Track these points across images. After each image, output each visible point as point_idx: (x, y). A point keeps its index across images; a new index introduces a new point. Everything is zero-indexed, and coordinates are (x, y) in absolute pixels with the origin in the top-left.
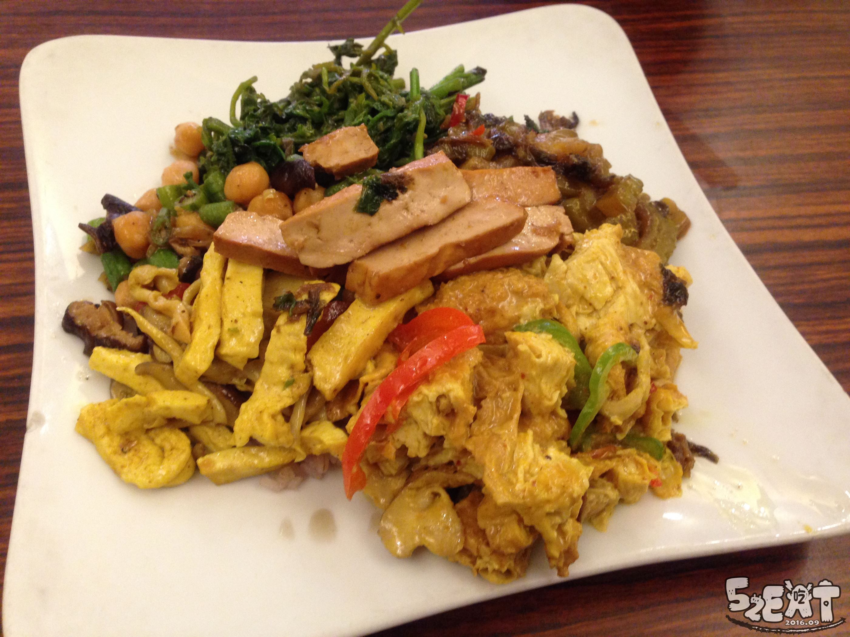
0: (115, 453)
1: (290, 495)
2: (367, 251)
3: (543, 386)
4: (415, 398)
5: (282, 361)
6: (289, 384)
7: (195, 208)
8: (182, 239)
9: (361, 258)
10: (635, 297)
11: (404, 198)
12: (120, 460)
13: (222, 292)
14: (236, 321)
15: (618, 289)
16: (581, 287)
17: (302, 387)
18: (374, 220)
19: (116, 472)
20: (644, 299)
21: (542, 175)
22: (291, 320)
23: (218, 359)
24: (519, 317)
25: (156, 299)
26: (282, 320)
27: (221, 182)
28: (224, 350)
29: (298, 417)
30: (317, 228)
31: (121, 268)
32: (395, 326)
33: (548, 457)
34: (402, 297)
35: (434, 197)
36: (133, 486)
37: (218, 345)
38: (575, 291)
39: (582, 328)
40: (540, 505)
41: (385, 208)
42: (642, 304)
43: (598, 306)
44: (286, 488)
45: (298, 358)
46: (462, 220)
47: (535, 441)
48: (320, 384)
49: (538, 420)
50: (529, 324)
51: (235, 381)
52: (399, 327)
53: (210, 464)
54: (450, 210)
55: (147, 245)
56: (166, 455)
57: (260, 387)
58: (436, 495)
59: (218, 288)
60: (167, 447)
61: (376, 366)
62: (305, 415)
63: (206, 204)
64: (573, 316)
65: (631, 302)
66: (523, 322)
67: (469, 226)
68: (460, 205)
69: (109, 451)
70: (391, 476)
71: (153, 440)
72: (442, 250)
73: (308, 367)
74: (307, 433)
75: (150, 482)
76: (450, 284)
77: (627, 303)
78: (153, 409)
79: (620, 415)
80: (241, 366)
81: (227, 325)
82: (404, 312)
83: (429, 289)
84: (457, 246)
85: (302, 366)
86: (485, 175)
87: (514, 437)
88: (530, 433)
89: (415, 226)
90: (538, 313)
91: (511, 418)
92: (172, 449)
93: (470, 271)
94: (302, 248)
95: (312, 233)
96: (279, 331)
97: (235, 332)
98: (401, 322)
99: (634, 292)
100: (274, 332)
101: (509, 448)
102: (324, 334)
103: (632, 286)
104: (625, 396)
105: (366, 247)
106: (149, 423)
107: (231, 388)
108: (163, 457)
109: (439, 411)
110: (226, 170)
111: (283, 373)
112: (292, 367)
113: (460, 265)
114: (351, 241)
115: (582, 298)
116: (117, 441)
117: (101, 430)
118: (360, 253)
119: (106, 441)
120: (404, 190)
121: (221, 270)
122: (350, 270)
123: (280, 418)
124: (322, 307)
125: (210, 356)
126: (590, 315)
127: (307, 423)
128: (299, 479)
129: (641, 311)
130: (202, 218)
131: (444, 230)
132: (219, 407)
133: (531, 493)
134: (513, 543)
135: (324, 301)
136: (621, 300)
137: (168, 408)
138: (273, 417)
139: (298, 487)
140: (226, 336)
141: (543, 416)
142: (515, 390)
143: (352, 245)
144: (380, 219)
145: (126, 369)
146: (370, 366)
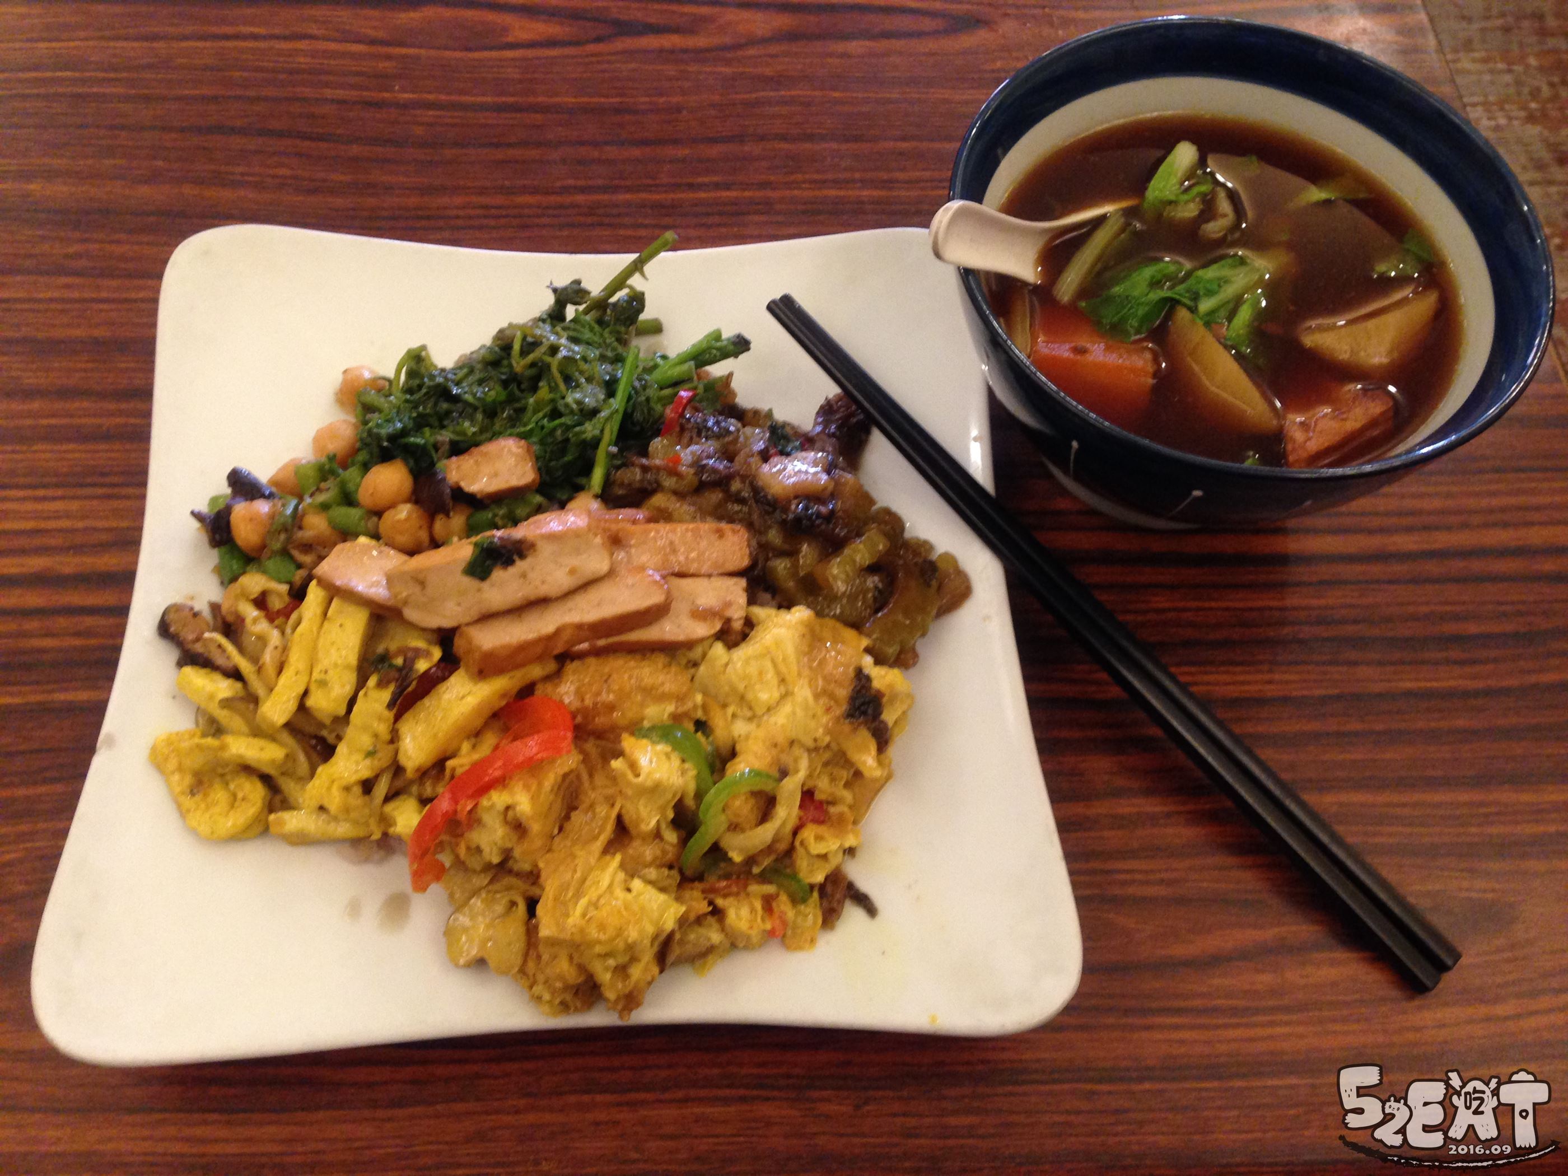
0: (183, 793)
1: (370, 870)
2: (476, 618)
3: (641, 808)
4: (485, 802)
5: (365, 728)
6: (370, 754)
7: (325, 507)
8: (305, 545)
9: (468, 624)
10: (806, 708)
11: (520, 565)
12: (188, 802)
13: (319, 633)
14: (326, 672)
15: (786, 695)
16: (741, 687)
17: (383, 759)
18: (485, 585)
19: (183, 813)
20: (820, 711)
21: (729, 534)
22: (381, 685)
23: (302, 707)
24: (642, 719)
25: (255, 621)
26: (372, 681)
27: (358, 479)
28: (310, 702)
29: (381, 789)
30: (422, 583)
31: (235, 566)
32: (503, 703)
33: (629, 890)
34: (512, 674)
35: (561, 566)
36: (194, 832)
37: (306, 693)
38: (734, 689)
39: (736, 734)
40: (591, 944)
41: (498, 574)
42: (814, 716)
43: (759, 712)
44: (367, 860)
45: (383, 729)
46: (594, 595)
47: (622, 866)
48: (403, 760)
49: (636, 843)
50: (653, 728)
51: (324, 733)
52: (508, 705)
53: (281, 823)
54: (580, 582)
55: (263, 547)
56: (237, 804)
57: (342, 749)
58: (513, 904)
59: (315, 629)
60: (240, 795)
61: (474, 747)
62: (389, 789)
63: (339, 504)
64: (726, 720)
65: (800, 713)
66: (646, 724)
67: (599, 605)
68: (591, 577)
69: (178, 789)
70: (474, 871)
71: (227, 784)
72: (558, 632)
73: (394, 738)
74: (389, 808)
75: (212, 833)
76: (576, 664)
77: (794, 713)
78: (226, 755)
79: (741, 850)
80: (327, 721)
81: (316, 675)
82: (515, 690)
83: (552, 666)
84: (580, 627)
85: (388, 737)
86: (650, 532)
87: (593, 861)
88: (618, 857)
89: (532, 598)
90: (666, 716)
91: (596, 838)
92: (243, 799)
93: (598, 653)
94: (406, 602)
95: (417, 589)
96: (366, 694)
97: (323, 684)
98: (512, 700)
99: (806, 699)
100: (361, 693)
101: (578, 875)
102: (419, 703)
103: (803, 692)
104: (751, 829)
105: (474, 614)
106: (222, 767)
107: (322, 740)
108: (232, 806)
109: (506, 822)
110: (366, 467)
111: (366, 741)
112: (376, 736)
113: (585, 646)
114: (459, 604)
115: (742, 698)
116: (188, 780)
117: (172, 764)
118: (467, 619)
119: (176, 777)
120: (522, 556)
121: (324, 605)
122: (457, 635)
123: (357, 790)
124: (414, 676)
125: (292, 706)
126: (750, 719)
127: (388, 799)
128: (382, 853)
129: (813, 724)
130: (330, 523)
131: (570, 604)
132: (302, 758)
133: (582, 931)
134: (561, 977)
135: (417, 671)
136: (787, 708)
137: (241, 756)
138: (347, 789)
139: (381, 861)
140: (313, 688)
141: (644, 839)
142: (613, 805)
143: (459, 609)
144: (493, 585)
145: (211, 697)
146: (466, 747)
